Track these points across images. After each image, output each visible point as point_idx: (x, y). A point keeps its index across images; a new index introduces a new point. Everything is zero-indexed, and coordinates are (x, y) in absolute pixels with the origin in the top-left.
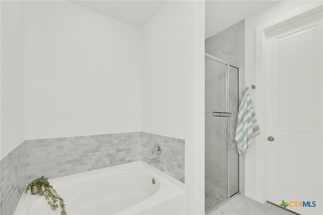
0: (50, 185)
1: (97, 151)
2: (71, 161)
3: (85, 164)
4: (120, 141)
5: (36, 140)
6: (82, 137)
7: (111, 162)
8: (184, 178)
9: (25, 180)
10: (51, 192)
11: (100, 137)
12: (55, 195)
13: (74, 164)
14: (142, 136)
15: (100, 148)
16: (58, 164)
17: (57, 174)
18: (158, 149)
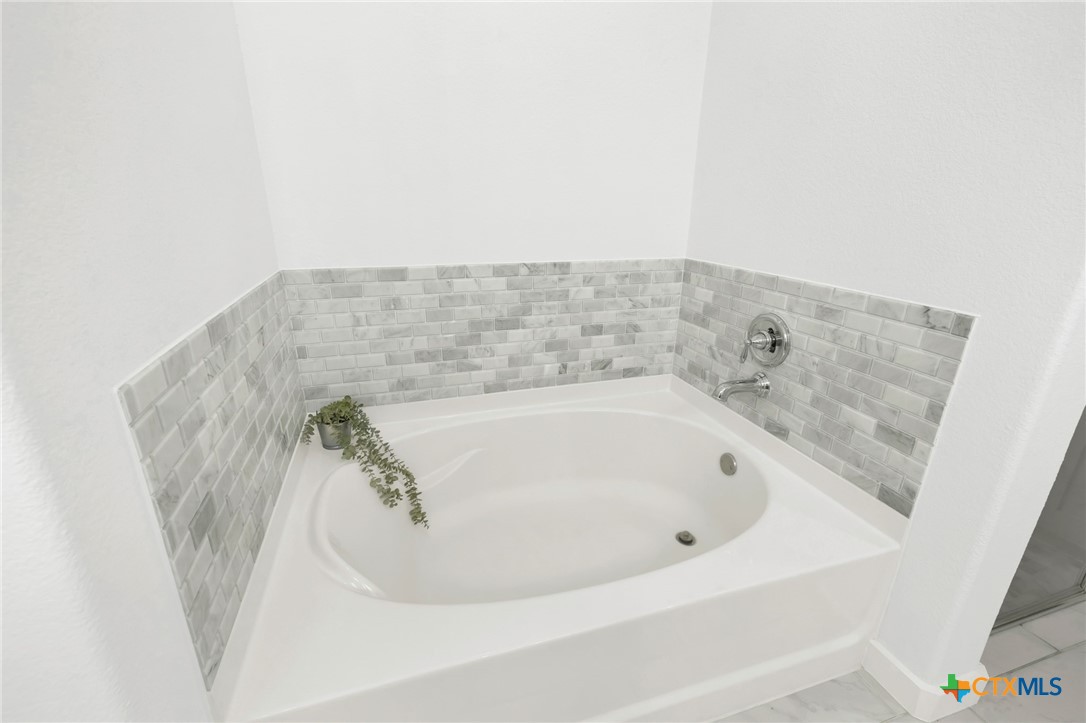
0: (372, 426)
1: (514, 324)
2: (429, 353)
3: (473, 370)
4: (598, 293)
5: (312, 271)
6: (463, 272)
7: (563, 370)
8: (912, 494)
9: (301, 399)
10: (377, 448)
11: (524, 271)
12: (390, 461)
13: (438, 365)
14: (686, 278)
15: (523, 314)
16: (391, 360)
17: (391, 390)
18: (769, 339)
